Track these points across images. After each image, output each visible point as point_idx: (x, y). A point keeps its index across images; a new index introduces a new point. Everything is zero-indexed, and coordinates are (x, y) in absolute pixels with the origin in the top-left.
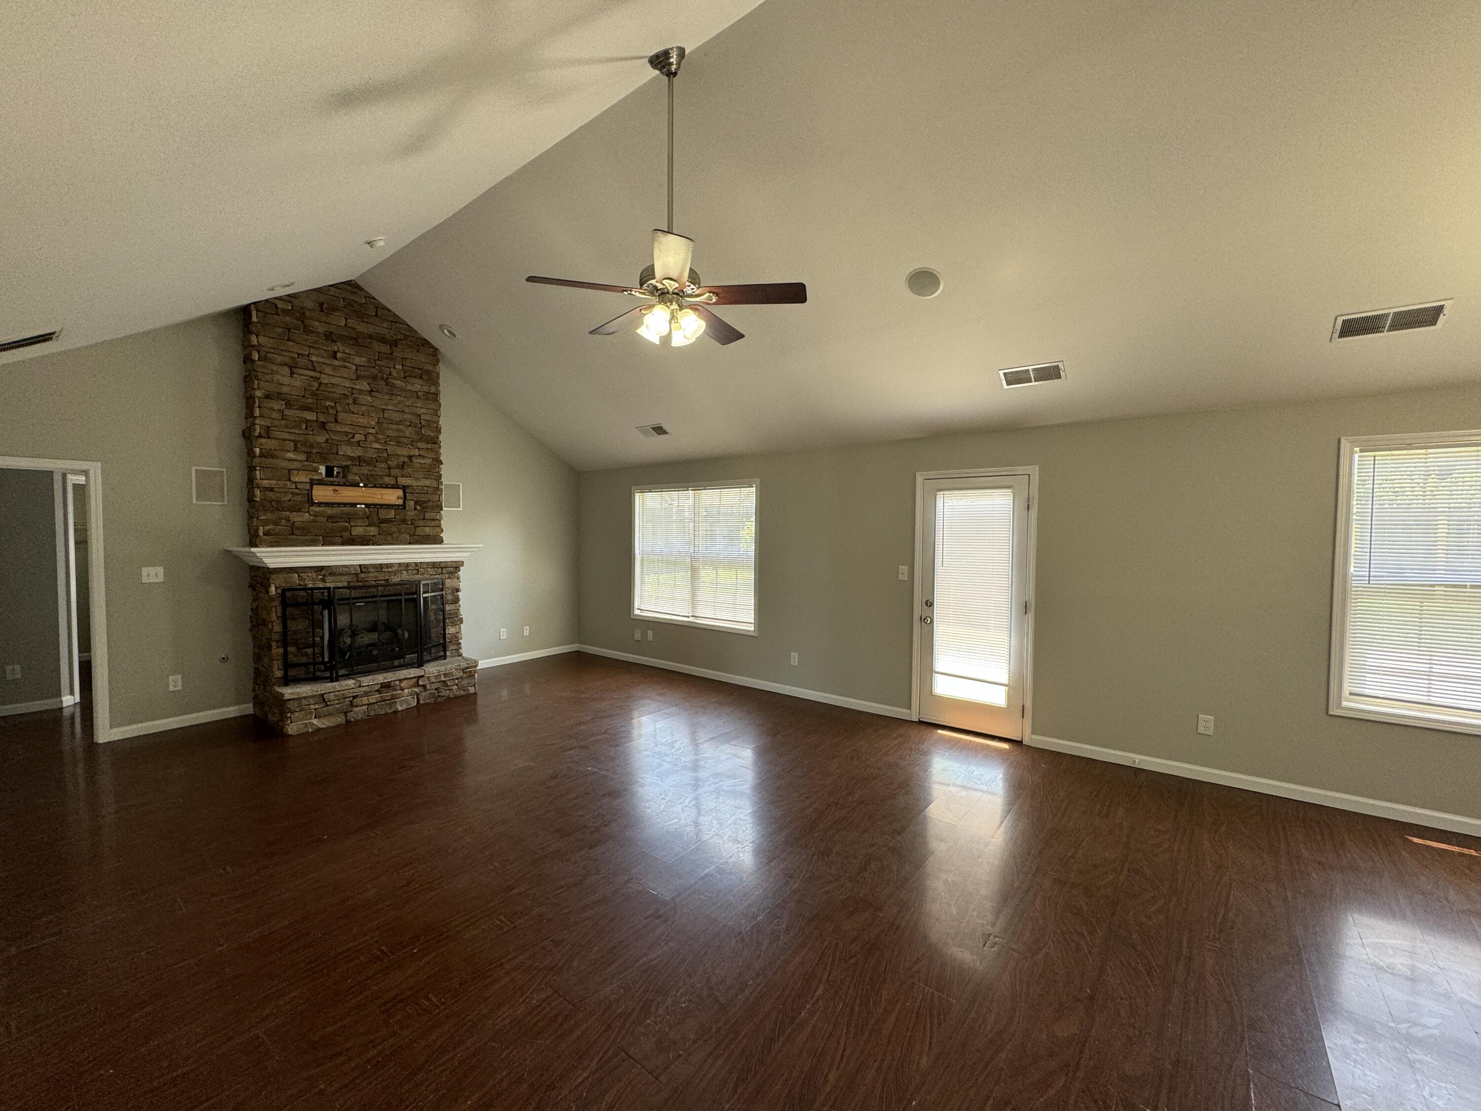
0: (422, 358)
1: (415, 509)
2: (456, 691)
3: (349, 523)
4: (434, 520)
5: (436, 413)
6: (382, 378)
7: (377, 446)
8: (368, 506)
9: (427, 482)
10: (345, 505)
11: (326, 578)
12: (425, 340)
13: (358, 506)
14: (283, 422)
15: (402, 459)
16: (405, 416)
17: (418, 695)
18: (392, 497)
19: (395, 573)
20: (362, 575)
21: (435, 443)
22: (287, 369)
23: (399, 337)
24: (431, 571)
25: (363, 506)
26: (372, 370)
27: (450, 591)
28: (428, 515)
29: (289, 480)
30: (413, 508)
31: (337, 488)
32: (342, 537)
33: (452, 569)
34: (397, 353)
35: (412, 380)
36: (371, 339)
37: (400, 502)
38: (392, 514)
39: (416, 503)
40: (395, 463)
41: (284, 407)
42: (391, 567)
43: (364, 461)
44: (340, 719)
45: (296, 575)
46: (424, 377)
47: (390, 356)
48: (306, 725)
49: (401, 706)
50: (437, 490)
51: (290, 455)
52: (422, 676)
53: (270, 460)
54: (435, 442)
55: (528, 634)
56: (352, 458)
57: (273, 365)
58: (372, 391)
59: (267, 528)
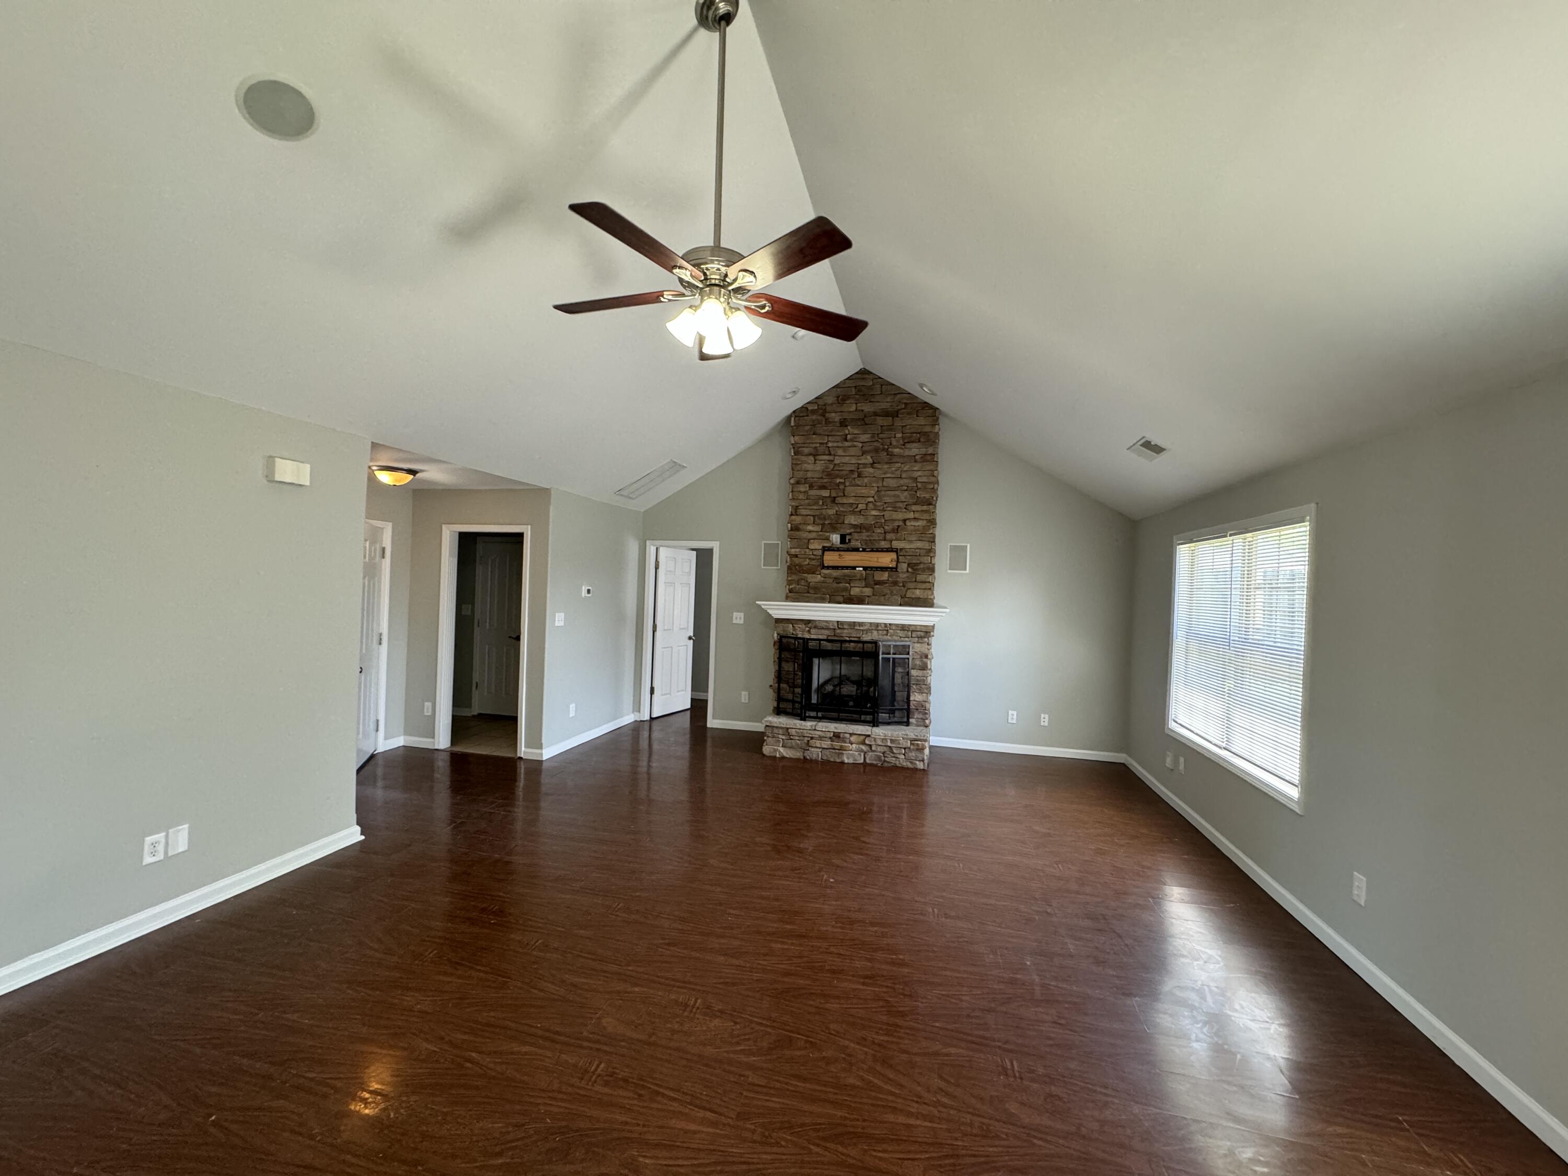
0: (921, 421)
1: (908, 571)
2: (902, 761)
3: (849, 584)
4: (925, 582)
5: (933, 474)
6: (884, 449)
7: (874, 513)
8: (865, 568)
9: (919, 544)
10: (847, 568)
11: (811, 630)
12: (925, 403)
13: (857, 569)
14: (807, 501)
15: (897, 524)
16: (902, 482)
17: (865, 753)
18: (887, 560)
19: (867, 631)
20: (838, 631)
21: (930, 504)
22: (812, 458)
23: (899, 408)
24: (901, 633)
25: (861, 569)
26: (875, 444)
27: (919, 657)
28: (919, 578)
29: (808, 548)
30: (905, 570)
31: (842, 553)
32: (843, 596)
33: (922, 634)
34: (898, 423)
35: (908, 445)
36: (876, 416)
37: (893, 565)
38: (885, 576)
39: (909, 565)
40: (891, 527)
41: (808, 489)
42: (862, 626)
43: (865, 528)
44: (798, 754)
45: (791, 625)
46: (922, 440)
47: (891, 428)
48: (775, 750)
49: (848, 758)
50: (930, 552)
51: (810, 528)
52: (869, 736)
53: (797, 533)
54: (930, 503)
55: (1046, 724)
56: (855, 526)
57: (803, 457)
58: (874, 463)
59: (791, 587)
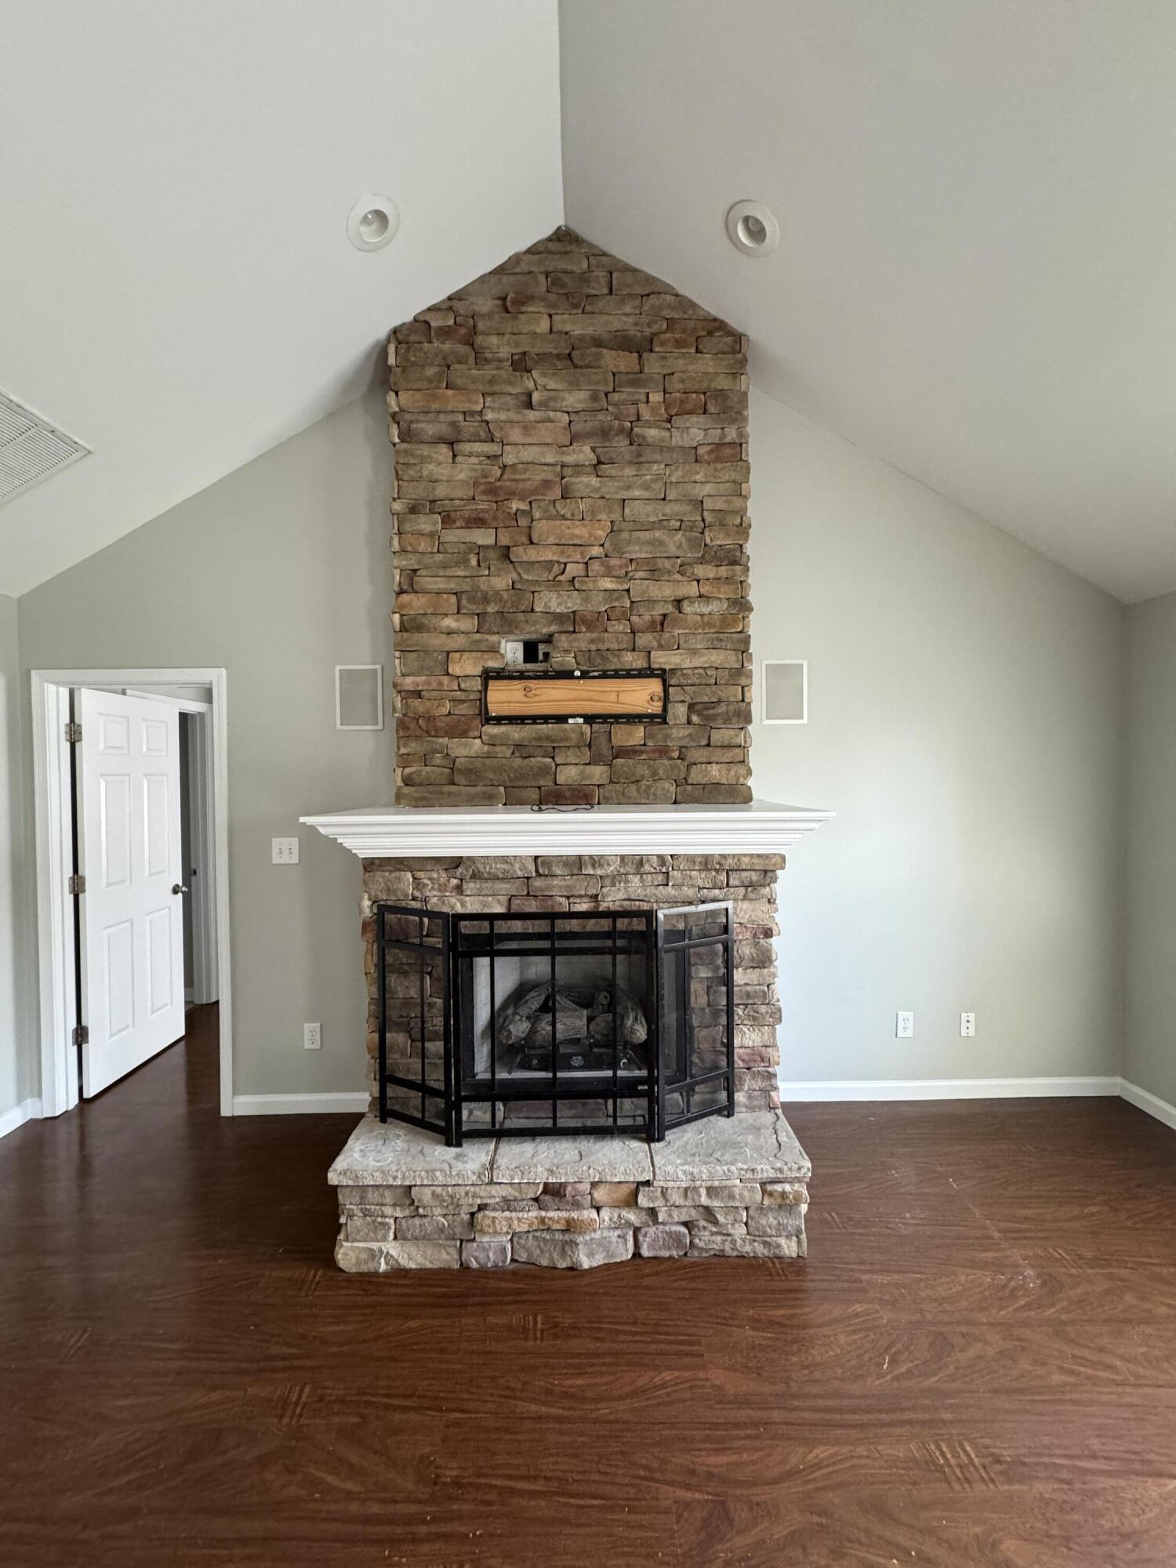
0: (706, 364)
1: (689, 722)
2: (738, 1238)
3: (553, 758)
4: (730, 747)
5: (738, 490)
6: (621, 430)
7: (608, 584)
8: (589, 719)
9: (715, 658)
10: (546, 719)
11: (465, 886)
12: (715, 320)
13: (571, 721)
14: (439, 557)
15: (659, 610)
16: (668, 509)
17: (637, 1230)
18: (640, 696)
19: (614, 879)
20: (538, 883)
21: (734, 562)
22: (444, 449)
23: (655, 328)
24: (700, 878)
25: (581, 720)
26: (601, 416)
27: (748, 935)
28: (717, 736)
29: (448, 674)
30: (684, 720)
31: (532, 684)
32: (540, 788)
33: (754, 877)
34: (654, 366)
35: (678, 421)
36: (598, 346)
37: (656, 708)
38: (637, 735)
39: (691, 707)
40: (647, 618)
41: (439, 526)
42: (601, 865)
43: (584, 621)
44: (443, 1257)
45: (409, 875)
46: (711, 408)
47: (637, 379)
48: (373, 1255)
49: (591, 1255)
50: (740, 674)
51: (449, 622)
52: (647, 1183)
53: (416, 637)
54: (735, 559)
55: (972, 1033)
56: (559, 618)
57: (421, 446)
58: (600, 462)
59: (408, 770)
